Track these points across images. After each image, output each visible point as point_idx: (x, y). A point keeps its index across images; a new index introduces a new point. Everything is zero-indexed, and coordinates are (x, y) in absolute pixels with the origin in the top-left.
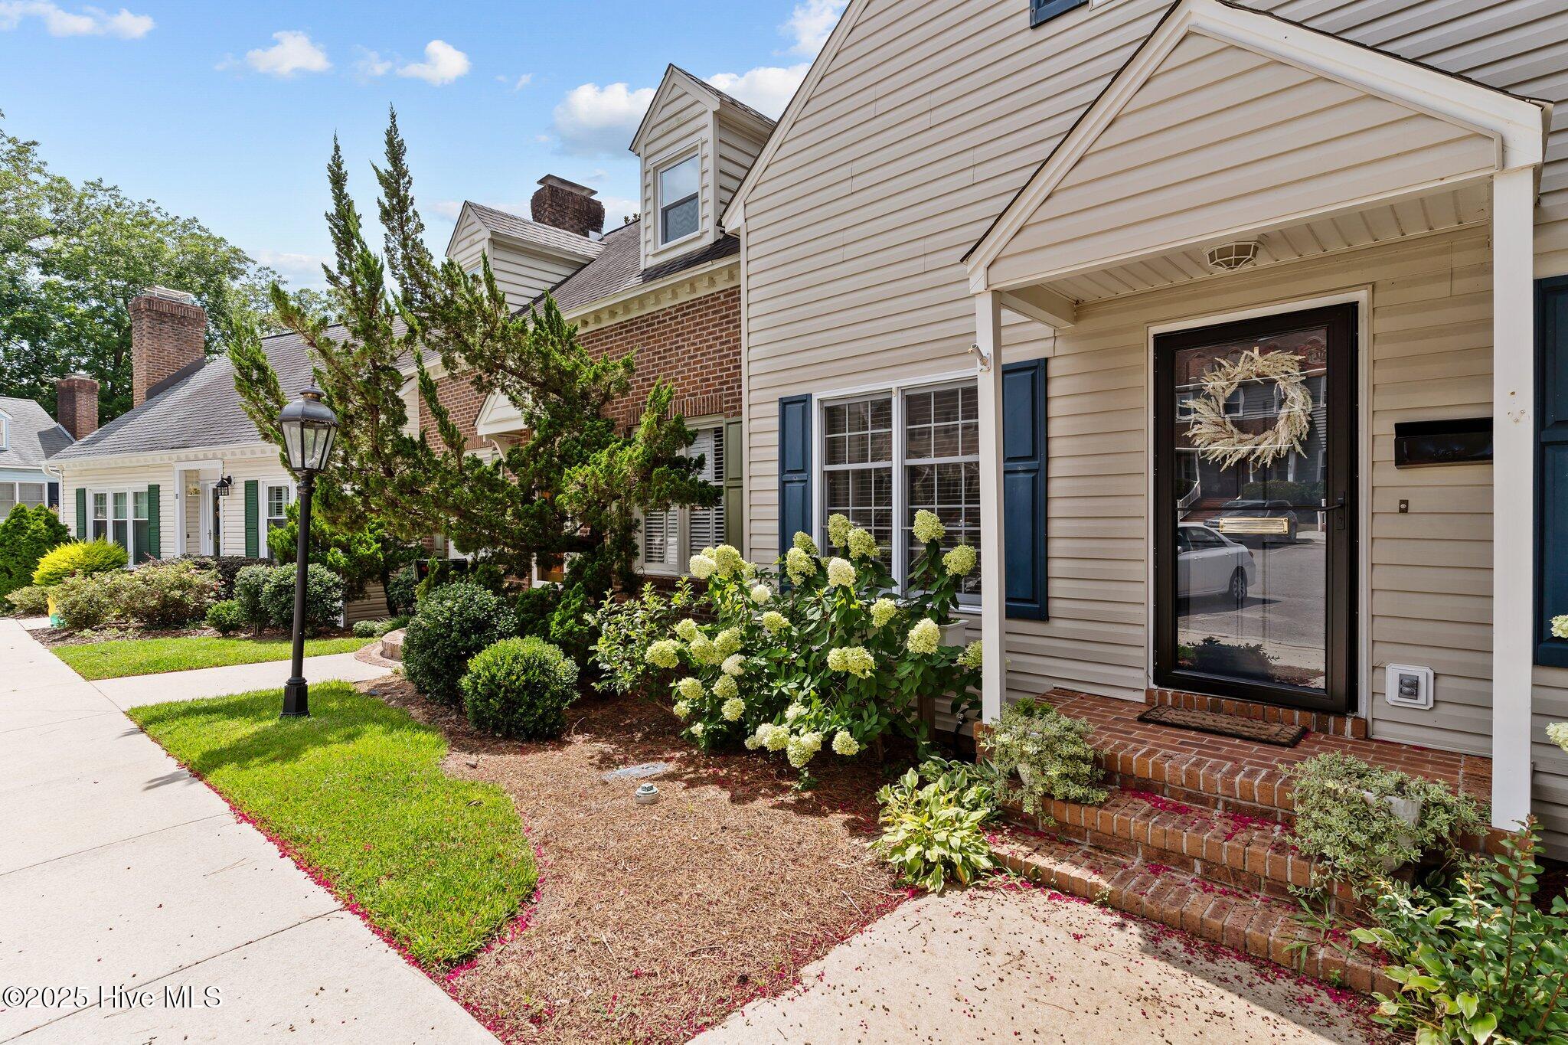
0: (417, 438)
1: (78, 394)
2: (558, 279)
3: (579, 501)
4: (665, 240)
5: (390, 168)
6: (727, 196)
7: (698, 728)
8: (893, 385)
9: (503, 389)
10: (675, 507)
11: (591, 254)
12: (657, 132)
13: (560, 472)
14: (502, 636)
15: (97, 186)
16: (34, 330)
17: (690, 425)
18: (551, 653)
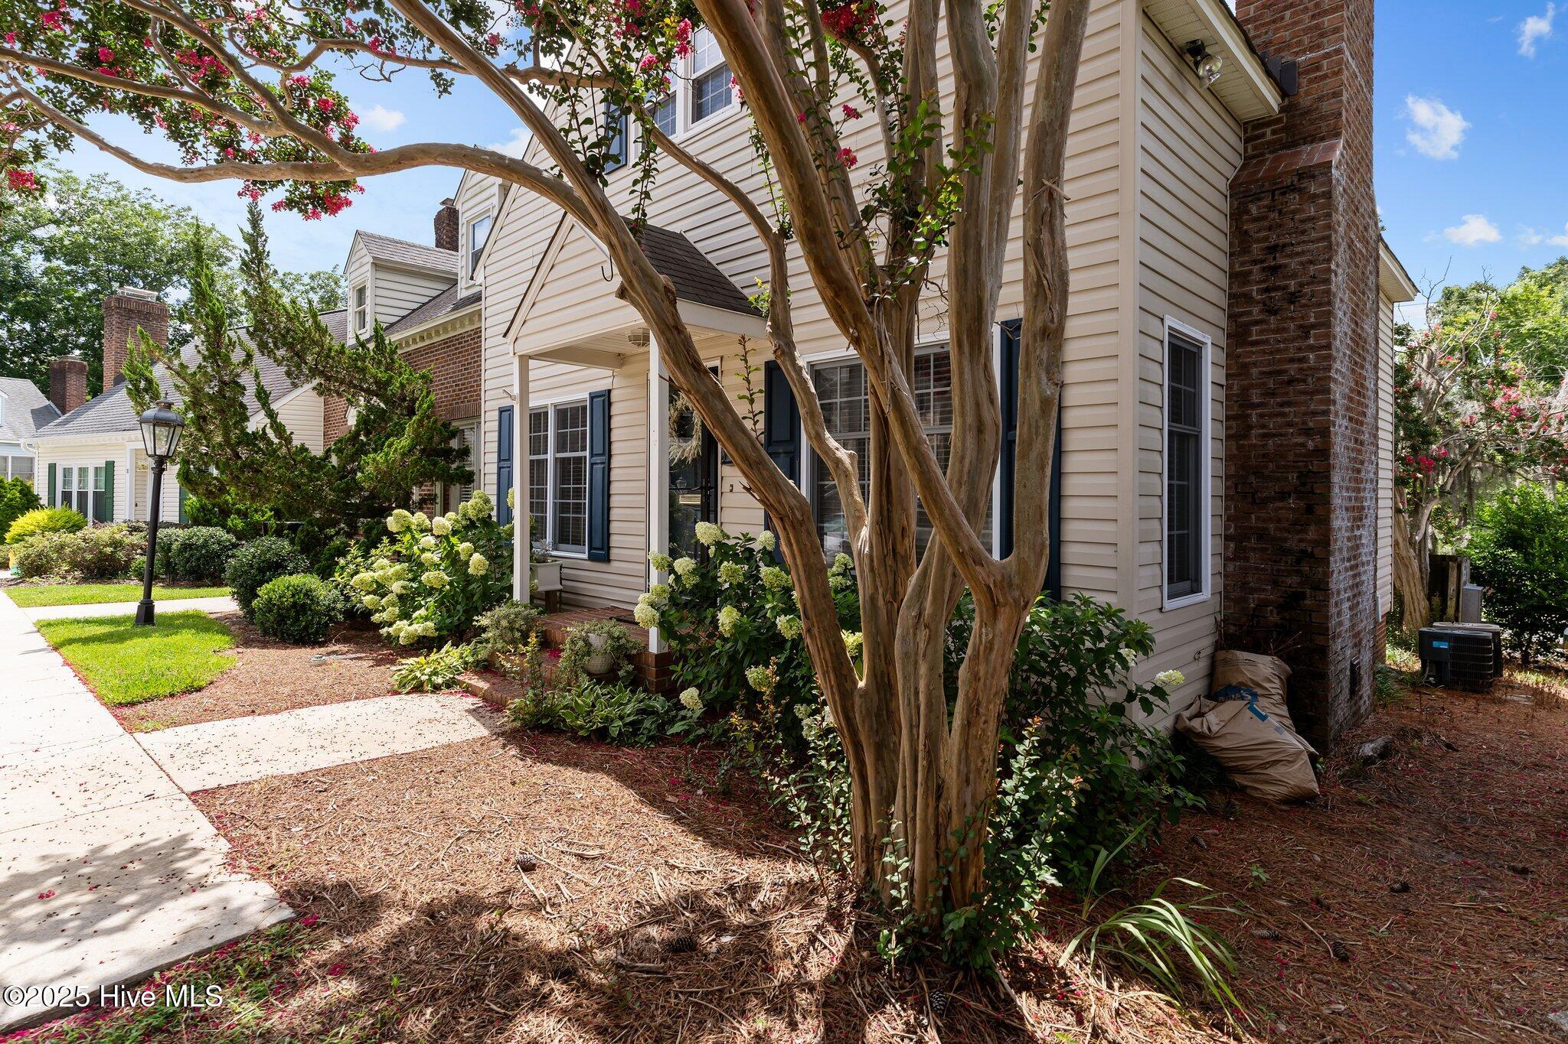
1: (68, 375)
8: (548, 402)
12: (469, 194)
15: (102, 179)
16: (34, 312)
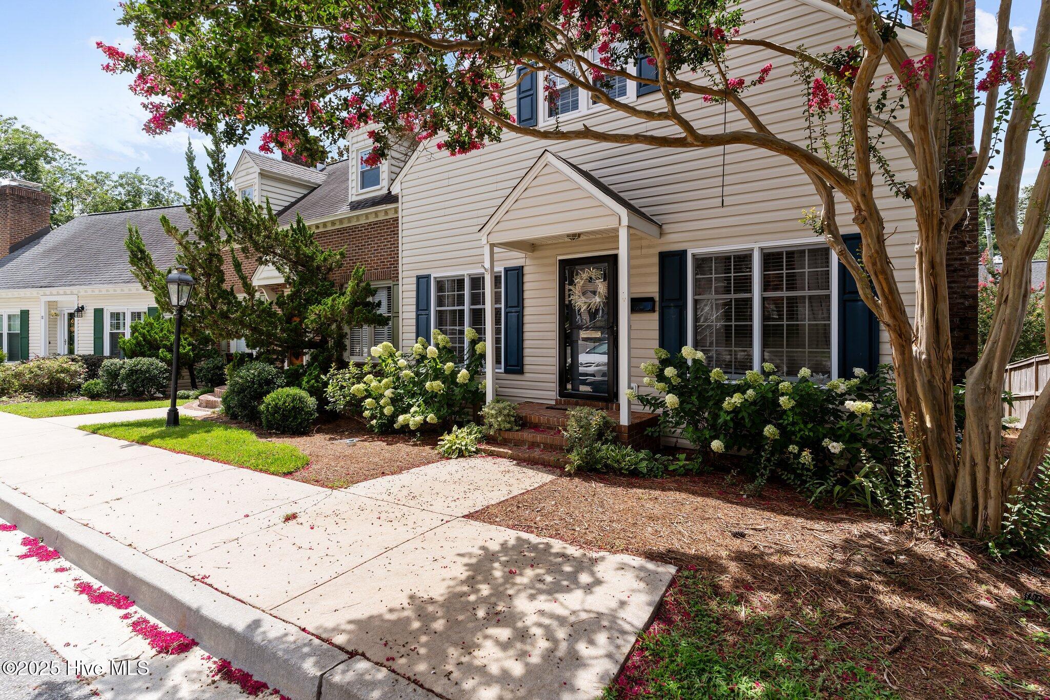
0: (229, 290)
2: (299, 196)
3: (317, 322)
4: (362, 187)
5: (214, 148)
6: (394, 176)
7: (374, 422)
8: (465, 273)
9: (274, 263)
10: (365, 327)
11: (319, 182)
13: (306, 308)
14: (278, 386)
17: (374, 284)
18: (304, 394)
